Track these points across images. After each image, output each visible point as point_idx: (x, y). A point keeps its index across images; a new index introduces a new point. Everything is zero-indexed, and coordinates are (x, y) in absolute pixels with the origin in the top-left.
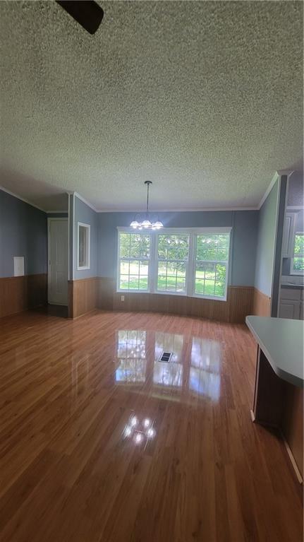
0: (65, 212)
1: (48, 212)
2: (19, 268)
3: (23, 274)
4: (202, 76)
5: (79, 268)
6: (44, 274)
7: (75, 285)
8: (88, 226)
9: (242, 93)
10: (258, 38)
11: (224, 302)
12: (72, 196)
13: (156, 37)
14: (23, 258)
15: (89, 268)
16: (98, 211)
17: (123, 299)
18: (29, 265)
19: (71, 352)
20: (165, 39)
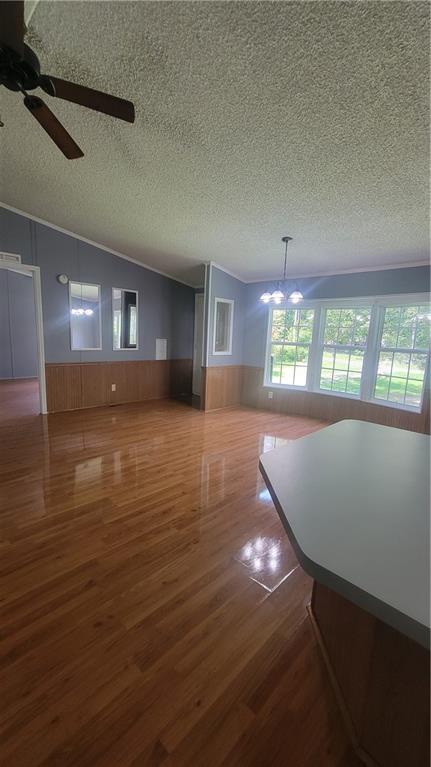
0: (201, 286)
1: (196, 287)
2: (161, 352)
3: (164, 358)
4: (276, 106)
5: (215, 353)
6: (188, 360)
7: (209, 373)
8: (231, 302)
9: (342, 105)
10: (317, 41)
11: (417, 414)
12: (209, 266)
13: (206, 89)
14: (165, 341)
15: (230, 353)
16: (246, 282)
17: (271, 395)
18: (172, 347)
19: (202, 452)
20: (215, 87)
